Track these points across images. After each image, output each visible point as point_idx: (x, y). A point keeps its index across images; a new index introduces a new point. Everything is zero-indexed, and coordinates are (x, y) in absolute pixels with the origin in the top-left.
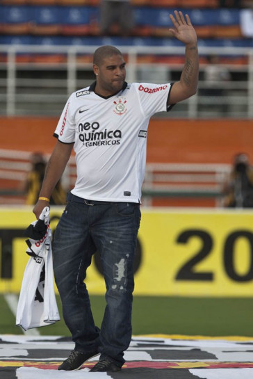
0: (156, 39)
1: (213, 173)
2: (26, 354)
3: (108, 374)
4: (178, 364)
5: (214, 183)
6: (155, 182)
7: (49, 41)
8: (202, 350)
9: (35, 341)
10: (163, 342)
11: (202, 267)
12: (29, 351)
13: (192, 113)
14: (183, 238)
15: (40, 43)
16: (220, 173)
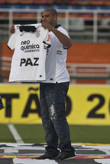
0: (78, 6)
1: (105, 68)
2: (18, 152)
3: (56, 161)
4: (89, 156)
5: (105, 73)
6: (78, 72)
7: (28, 7)
8: (100, 150)
9: (21, 146)
10: (81, 146)
11: (100, 112)
12: (19, 150)
13: (95, 40)
14: (91, 98)
15: (24, 8)
16: (108, 68)
